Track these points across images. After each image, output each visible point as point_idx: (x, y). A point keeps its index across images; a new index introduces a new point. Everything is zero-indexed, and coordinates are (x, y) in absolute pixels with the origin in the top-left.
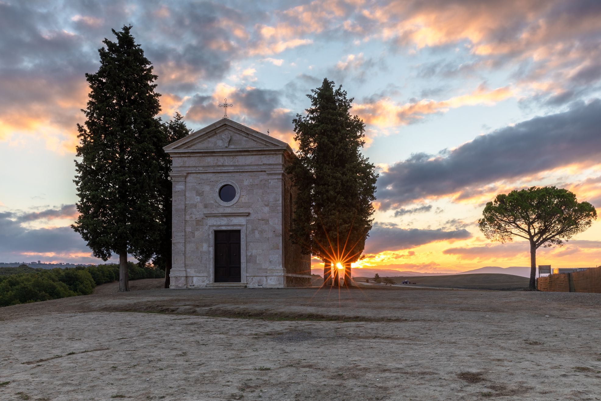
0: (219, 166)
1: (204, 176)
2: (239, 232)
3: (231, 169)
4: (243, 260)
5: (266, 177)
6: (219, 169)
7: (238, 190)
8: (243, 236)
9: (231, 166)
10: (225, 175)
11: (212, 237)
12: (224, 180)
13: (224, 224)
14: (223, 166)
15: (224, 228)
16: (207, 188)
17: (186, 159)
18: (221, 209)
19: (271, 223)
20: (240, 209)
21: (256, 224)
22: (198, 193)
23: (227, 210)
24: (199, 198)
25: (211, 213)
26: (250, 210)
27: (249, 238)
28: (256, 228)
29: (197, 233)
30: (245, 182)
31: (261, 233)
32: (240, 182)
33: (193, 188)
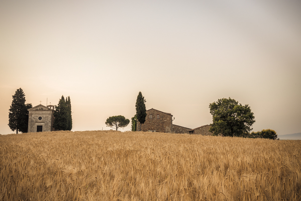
1: (36, 115)
2: (42, 126)
3: (41, 114)
5: (48, 115)
6: (39, 114)
7: (42, 118)
8: (43, 127)
11: (36, 127)
12: (40, 116)
13: (39, 124)
14: (39, 113)
15: (39, 125)
16: (36, 117)
17: (32, 112)
18: (39, 121)
19: (49, 124)
20: (43, 121)
21: (46, 124)
22: (34, 118)
23: (40, 122)
24: (34, 119)
25: (37, 122)
26: (45, 122)
27: (44, 127)
28: (46, 125)
29: (33, 126)
30: (44, 116)
31: (47, 126)
32: (43, 116)
33: (33, 117)
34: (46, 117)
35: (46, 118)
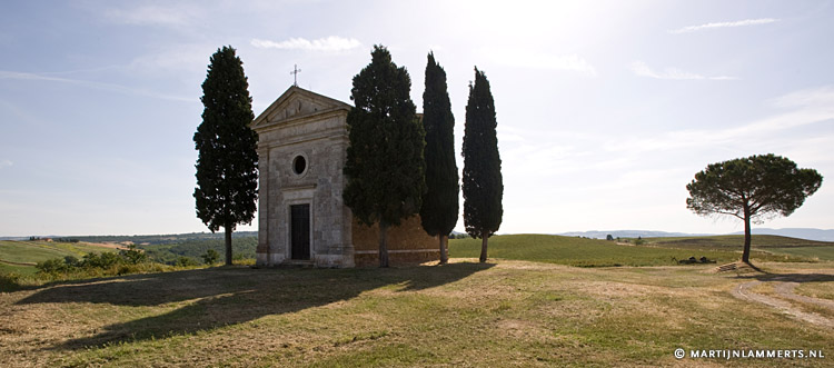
0: (291, 137)
1: (281, 149)
2: (308, 205)
3: (301, 139)
4: (311, 237)
5: (330, 143)
6: (292, 140)
7: (307, 161)
8: (311, 210)
9: (301, 135)
10: (296, 146)
11: (287, 212)
12: (296, 151)
13: (297, 197)
14: (295, 136)
15: (296, 203)
16: (284, 161)
17: (268, 134)
18: (295, 182)
19: (333, 194)
20: (309, 181)
21: (322, 196)
22: (278, 169)
23: (299, 182)
24: (278, 172)
25: (288, 186)
26: (317, 181)
27: (316, 213)
28: (321, 201)
29: (277, 209)
30: (314, 152)
31: (325, 205)
32: (309, 152)
33: (274, 163)
34: (320, 155)
35: (323, 161)
